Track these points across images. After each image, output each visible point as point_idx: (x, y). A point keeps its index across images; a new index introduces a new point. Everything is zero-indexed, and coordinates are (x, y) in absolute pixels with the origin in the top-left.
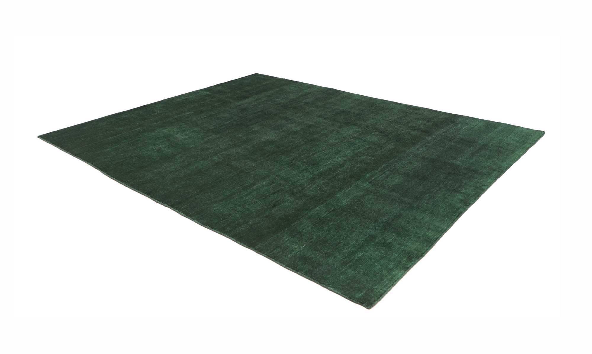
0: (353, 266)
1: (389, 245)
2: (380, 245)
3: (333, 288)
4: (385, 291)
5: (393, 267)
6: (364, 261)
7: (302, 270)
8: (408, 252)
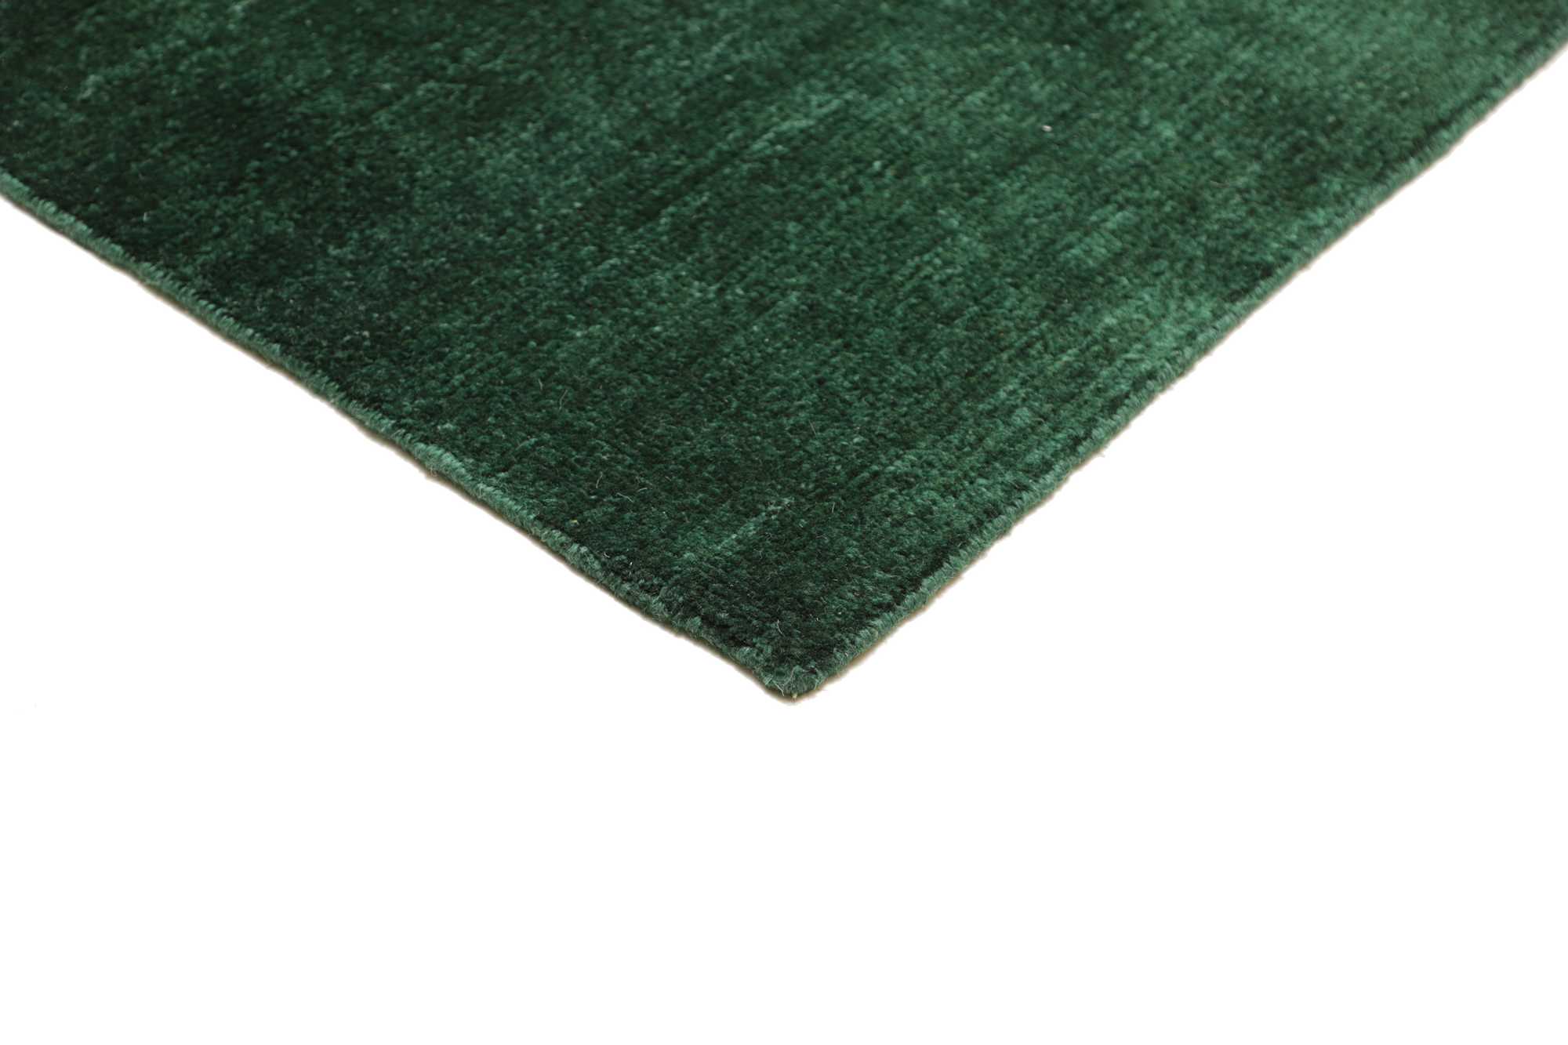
0: (722, 224)
1: (1113, 27)
2: (1027, 21)
3: (459, 453)
4: (992, 512)
5: (1117, 257)
6: (832, 183)
7: (190, 248)
8: (1289, 105)
